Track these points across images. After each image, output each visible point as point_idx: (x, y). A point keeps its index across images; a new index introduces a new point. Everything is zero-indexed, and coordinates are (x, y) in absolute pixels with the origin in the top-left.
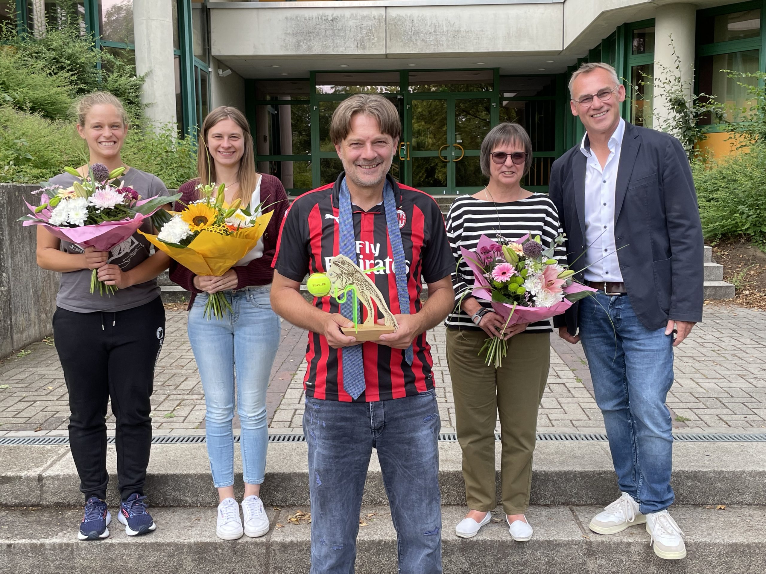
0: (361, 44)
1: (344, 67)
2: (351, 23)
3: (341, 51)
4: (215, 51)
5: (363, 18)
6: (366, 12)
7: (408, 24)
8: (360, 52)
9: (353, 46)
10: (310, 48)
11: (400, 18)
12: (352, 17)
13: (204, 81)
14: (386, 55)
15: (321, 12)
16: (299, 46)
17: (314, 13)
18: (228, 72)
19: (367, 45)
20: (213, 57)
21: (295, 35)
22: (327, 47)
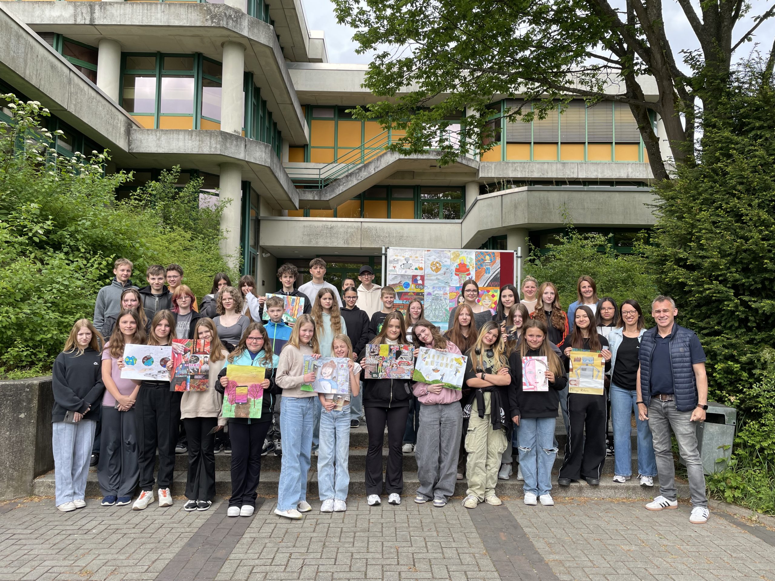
0: (347, 241)
1: (336, 253)
2: (341, 230)
3: (335, 245)
4: (262, 243)
5: (348, 227)
6: (350, 224)
7: (374, 232)
8: (346, 246)
9: (342, 242)
10: (317, 243)
11: (369, 229)
12: (342, 227)
13: (254, 259)
14: (361, 248)
15: (324, 223)
16: (311, 241)
17: (320, 224)
18: (269, 255)
19: (350, 242)
20: (260, 247)
21: (309, 235)
22: (327, 242)
